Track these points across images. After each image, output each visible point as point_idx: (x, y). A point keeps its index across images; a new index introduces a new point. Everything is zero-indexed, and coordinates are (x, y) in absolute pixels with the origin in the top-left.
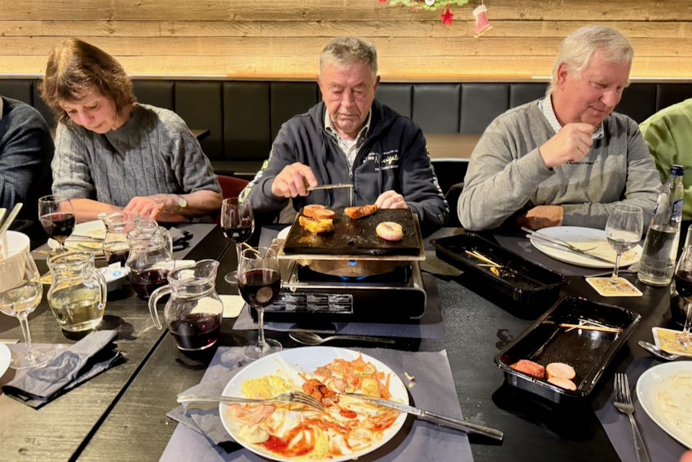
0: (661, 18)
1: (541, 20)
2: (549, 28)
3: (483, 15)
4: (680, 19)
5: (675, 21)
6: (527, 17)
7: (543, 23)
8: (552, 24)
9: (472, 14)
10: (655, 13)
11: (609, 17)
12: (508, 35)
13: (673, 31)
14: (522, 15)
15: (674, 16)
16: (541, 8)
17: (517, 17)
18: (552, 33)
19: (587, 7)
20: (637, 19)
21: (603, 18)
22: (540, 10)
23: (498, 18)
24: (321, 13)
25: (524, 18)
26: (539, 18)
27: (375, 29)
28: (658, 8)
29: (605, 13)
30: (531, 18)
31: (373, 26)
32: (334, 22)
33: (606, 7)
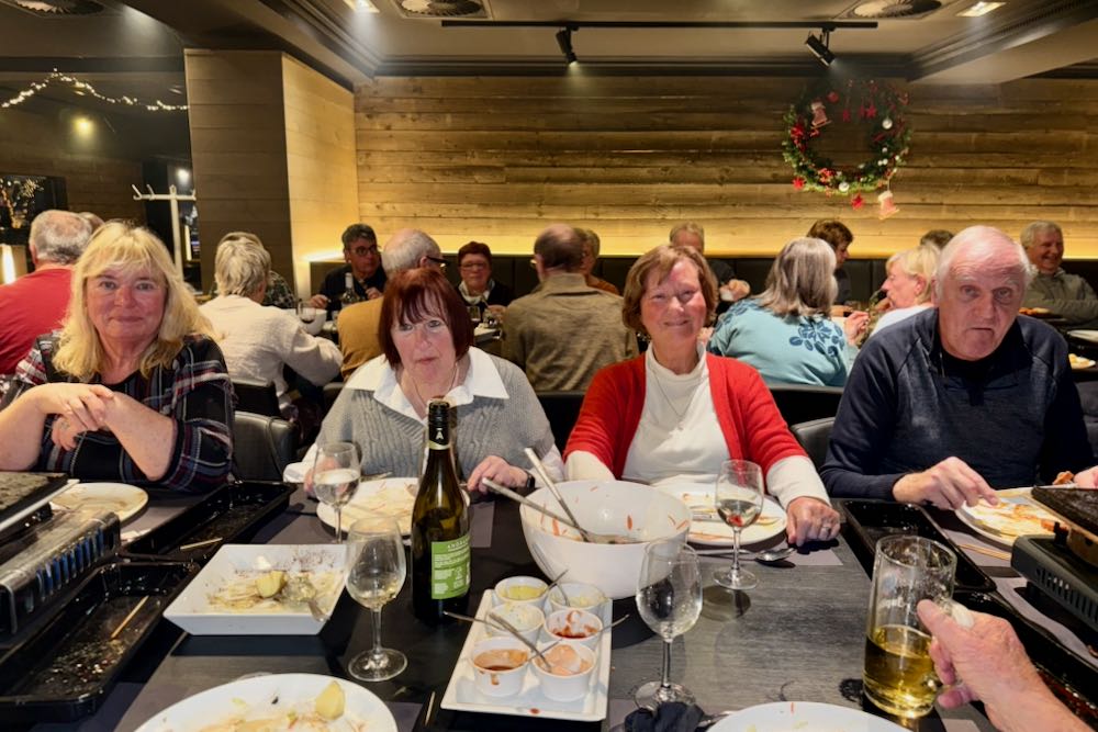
0: (1052, 203)
1: (942, 204)
2: (949, 211)
3: (890, 200)
4: (1070, 203)
5: (1065, 205)
6: (928, 201)
7: (943, 207)
8: (951, 208)
9: (877, 198)
10: (1046, 199)
11: (1004, 202)
12: (911, 218)
13: (1063, 214)
14: (923, 200)
15: (1065, 201)
16: (941, 193)
17: (919, 201)
18: (951, 216)
19: (983, 192)
20: (1030, 204)
21: (999, 202)
22: (939, 195)
24: (736, 198)
25: (925, 202)
26: (939, 202)
27: (785, 211)
28: (1048, 194)
29: (1000, 198)
30: (932, 202)
31: (783, 209)
32: (749, 205)
33: (1001, 193)
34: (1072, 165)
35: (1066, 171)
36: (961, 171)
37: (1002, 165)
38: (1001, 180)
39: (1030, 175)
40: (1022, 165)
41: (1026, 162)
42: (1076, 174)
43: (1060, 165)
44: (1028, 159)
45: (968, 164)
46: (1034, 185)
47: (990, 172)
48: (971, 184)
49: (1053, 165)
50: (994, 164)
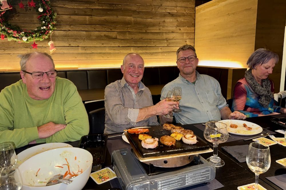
0: (124, 45)
3: (52, 45)
4: (131, 46)
5: (129, 47)
6: (72, 45)
7: (79, 48)
8: (83, 48)
12: (65, 52)
13: (129, 50)
14: (70, 45)
15: (128, 45)
16: (77, 42)
17: (68, 45)
18: (84, 51)
19: (95, 42)
20: (115, 46)
21: (102, 46)
23: (60, 46)
25: (71, 46)
26: (77, 46)
28: (122, 42)
29: (103, 44)
30: (74, 46)
33: (103, 42)
34: (130, 31)
35: (127, 33)
36: (84, 32)
37: (101, 30)
38: (102, 36)
39: (113, 34)
40: (109, 30)
41: (111, 29)
42: (131, 34)
43: (125, 31)
44: (112, 28)
45: (87, 29)
46: (116, 38)
47: (97, 33)
48: (89, 38)
49: (122, 30)
50: (97, 30)
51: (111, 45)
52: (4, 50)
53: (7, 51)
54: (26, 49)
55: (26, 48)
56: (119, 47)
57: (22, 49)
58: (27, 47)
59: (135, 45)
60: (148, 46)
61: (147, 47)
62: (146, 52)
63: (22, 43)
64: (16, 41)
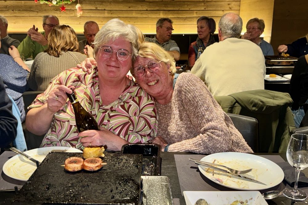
0: (152, 9)
2: (108, 13)
3: (80, 8)
4: (160, 9)
5: (158, 10)
6: (98, 9)
7: (106, 11)
8: (109, 11)
10: (149, 7)
13: (158, 14)
15: (158, 8)
17: (95, 9)
19: (122, 5)
22: (103, 6)
23: (87, 9)
24: (14, 7)
25: (97, 9)
26: (103, 9)
27: (36, 13)
28: (150, 5)
29: (130, 7)
30: (100, 9)
31: (35, 12)
32: (19, 10)
33: (130, 5)
46: (143, 1)
51: (139, 8)
52: (37, 12)
53: (39, 13)
54: (56, 12)
55: (55, 10)
56: (147, 10)
57: (53, 12)
58: (57, 10)
59: (165, 9)
60: (181, 9)
61: (180, 11)
62: (178, 16)
63: (52, 6)
64: (47, 4)
